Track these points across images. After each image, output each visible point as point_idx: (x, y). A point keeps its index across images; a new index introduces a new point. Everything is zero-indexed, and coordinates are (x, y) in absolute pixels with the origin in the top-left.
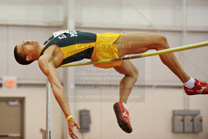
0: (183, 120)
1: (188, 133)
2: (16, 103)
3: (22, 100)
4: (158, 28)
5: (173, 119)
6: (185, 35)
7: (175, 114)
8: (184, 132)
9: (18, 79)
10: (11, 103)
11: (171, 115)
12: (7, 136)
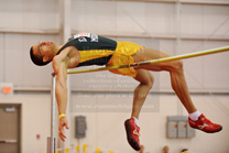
0: (177, 126)
1: (182, 138)
2: (13, 109)
3: (18, 107)
4: (153, 36)
5: (167, 125)
6: (179, 42)
7: (169, 120)
8: (177, 137)
9: (15, 86)
10: (8, 110)
11: (164, 121)
12: (4, 142)
